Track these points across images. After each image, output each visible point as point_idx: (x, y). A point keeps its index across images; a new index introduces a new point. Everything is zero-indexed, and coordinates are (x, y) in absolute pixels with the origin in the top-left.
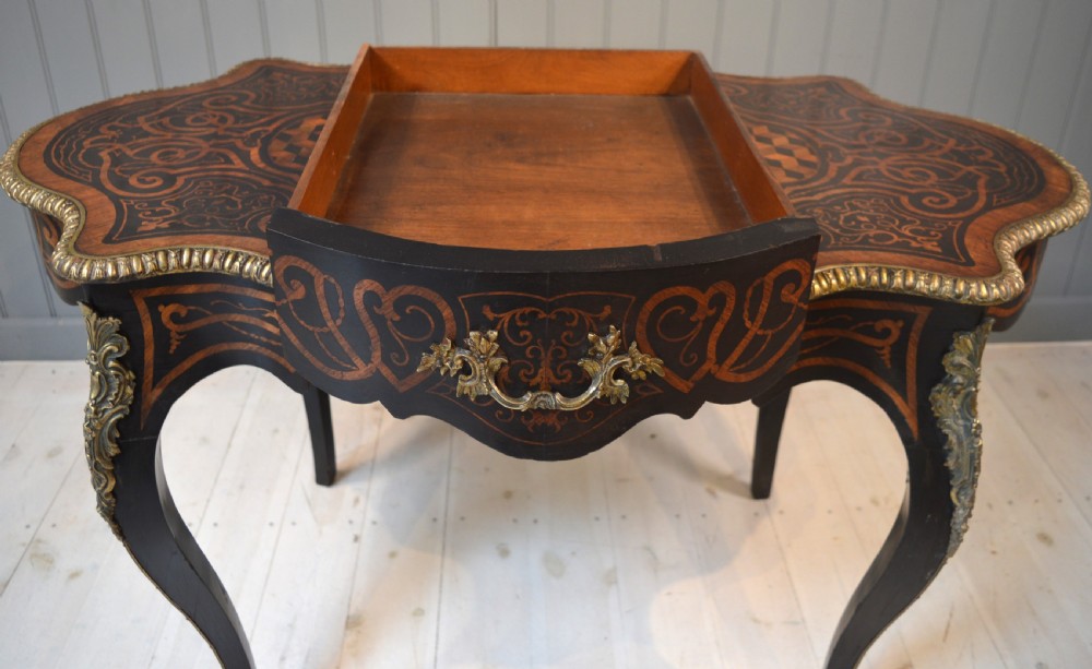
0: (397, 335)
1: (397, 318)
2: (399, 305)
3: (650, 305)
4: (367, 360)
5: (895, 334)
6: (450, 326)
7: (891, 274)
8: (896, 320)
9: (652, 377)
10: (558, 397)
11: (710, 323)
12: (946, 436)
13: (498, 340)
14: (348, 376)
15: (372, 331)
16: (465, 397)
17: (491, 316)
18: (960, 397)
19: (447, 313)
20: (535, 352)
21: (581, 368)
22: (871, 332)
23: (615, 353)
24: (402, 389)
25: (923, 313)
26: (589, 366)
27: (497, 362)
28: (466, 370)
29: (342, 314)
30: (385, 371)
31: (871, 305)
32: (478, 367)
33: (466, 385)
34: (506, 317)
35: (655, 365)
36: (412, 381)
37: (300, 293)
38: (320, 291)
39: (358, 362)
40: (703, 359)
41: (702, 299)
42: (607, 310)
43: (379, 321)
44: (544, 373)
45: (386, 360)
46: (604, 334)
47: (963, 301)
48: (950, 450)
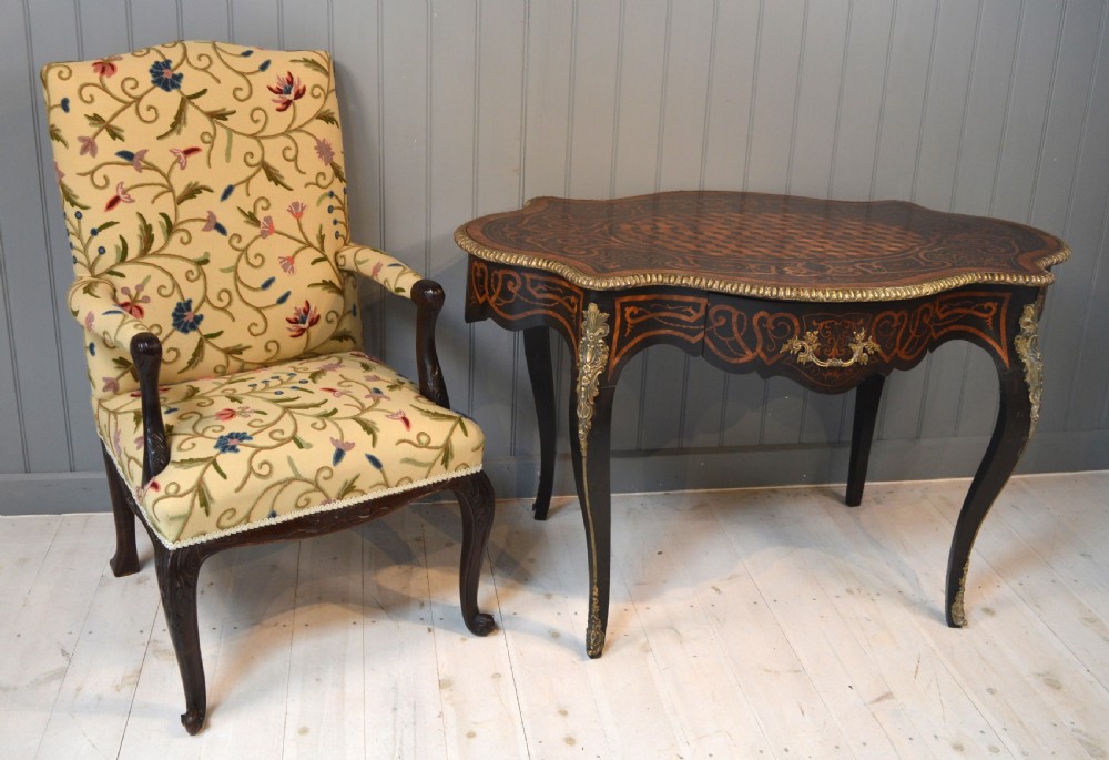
0: (771, 336)
1: (773, 328)
2: (775, 323)
3: (877, 319)
4: (753, 350)
5: (994, 309)
6: (797, 330)
7: (992, 275)
8: (994, 302)
9: (876, 353)
10: (840, 361)
11: (899, 328)
12: (1024, 364)
13: (818, 335)
14: (741, 361)
15: (759, 336)
16: (801, 363)
17: (815, 324)
18: (1030, 340)
19: (796, 324)
20: (832, 341)
21: (849, 348)
22: (981, 310)
23: (863, 341)
24: (769, 363)
25: (1008, 295)
26: (853, 347)
27: (815, 346)
28: (803, 350)
29: (744, 329)
30: (763, 356)
31: (982, 294)
32: (807, 348)
33: (802, 357)
34: (822, 325)
35: (877, 347)
36: (774, 359)
37: (722, 321)
38: (734, 319)
39: (749, 352)
40: (895, 347)
41: (896, 317)
42: (861, 321)
43: (764, 331)
44: (834, 350)
45: (763, 349)
46: (859, 332)
47: (1029, 285)
48: (1027, 372)
